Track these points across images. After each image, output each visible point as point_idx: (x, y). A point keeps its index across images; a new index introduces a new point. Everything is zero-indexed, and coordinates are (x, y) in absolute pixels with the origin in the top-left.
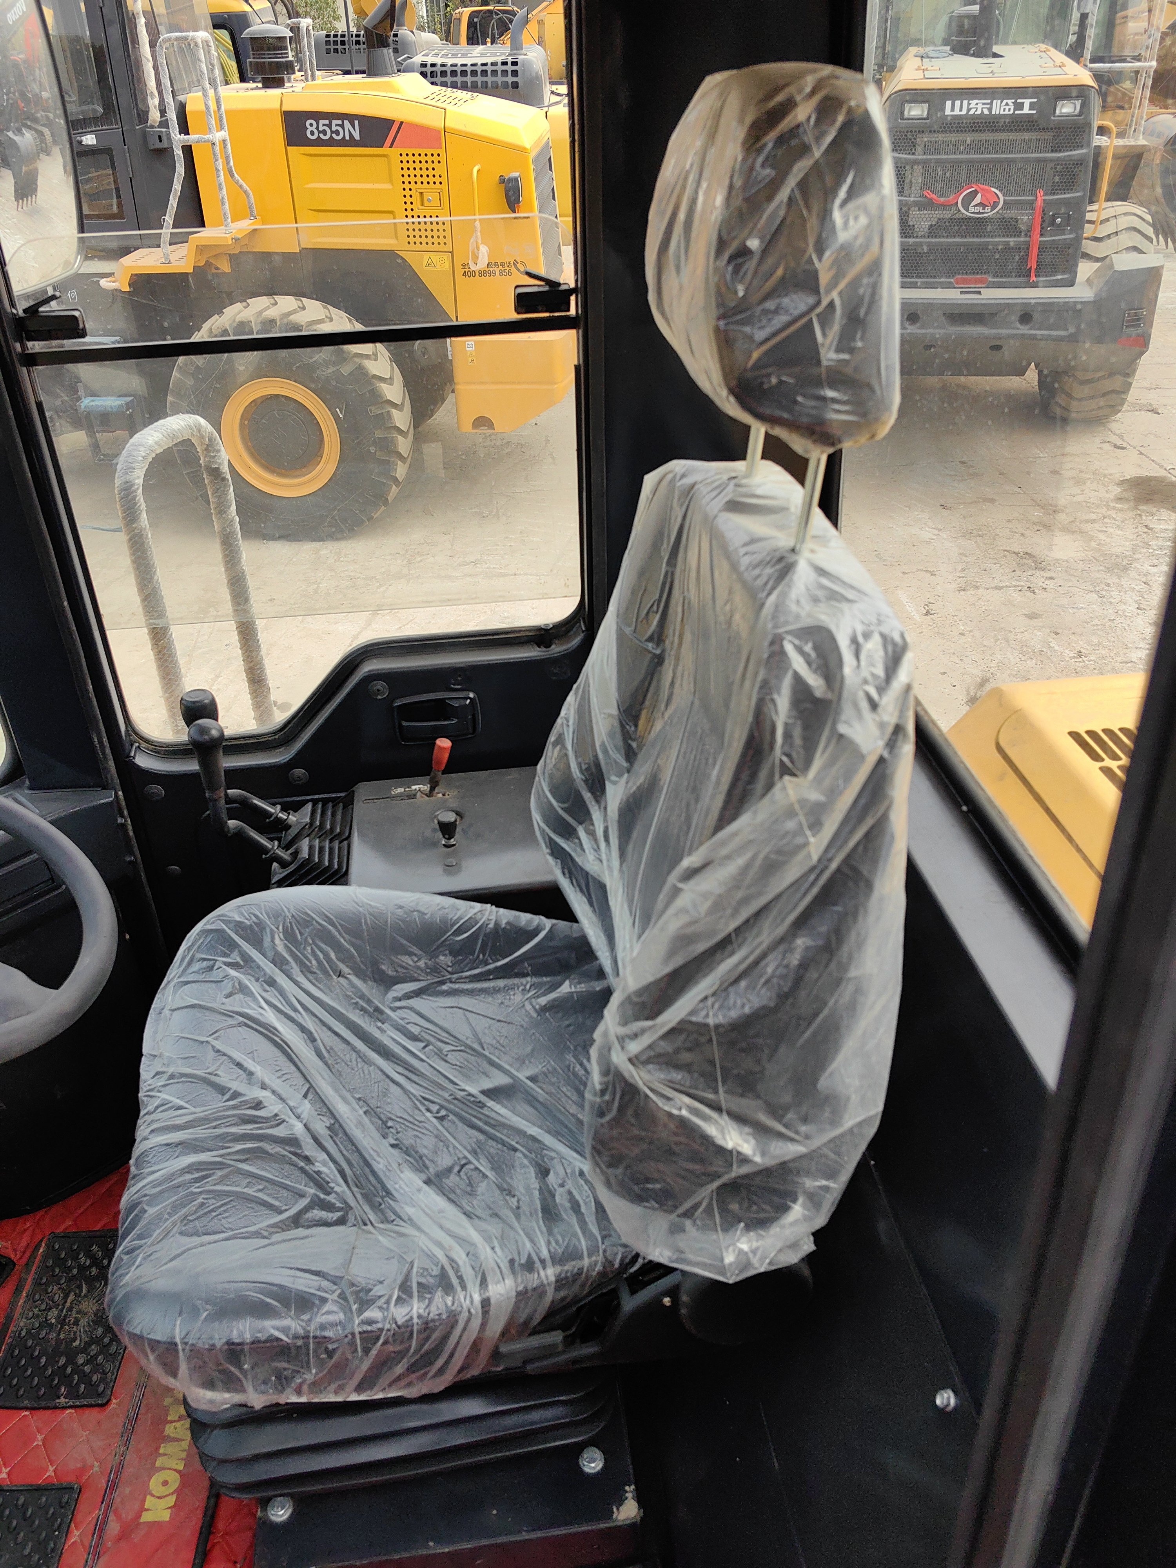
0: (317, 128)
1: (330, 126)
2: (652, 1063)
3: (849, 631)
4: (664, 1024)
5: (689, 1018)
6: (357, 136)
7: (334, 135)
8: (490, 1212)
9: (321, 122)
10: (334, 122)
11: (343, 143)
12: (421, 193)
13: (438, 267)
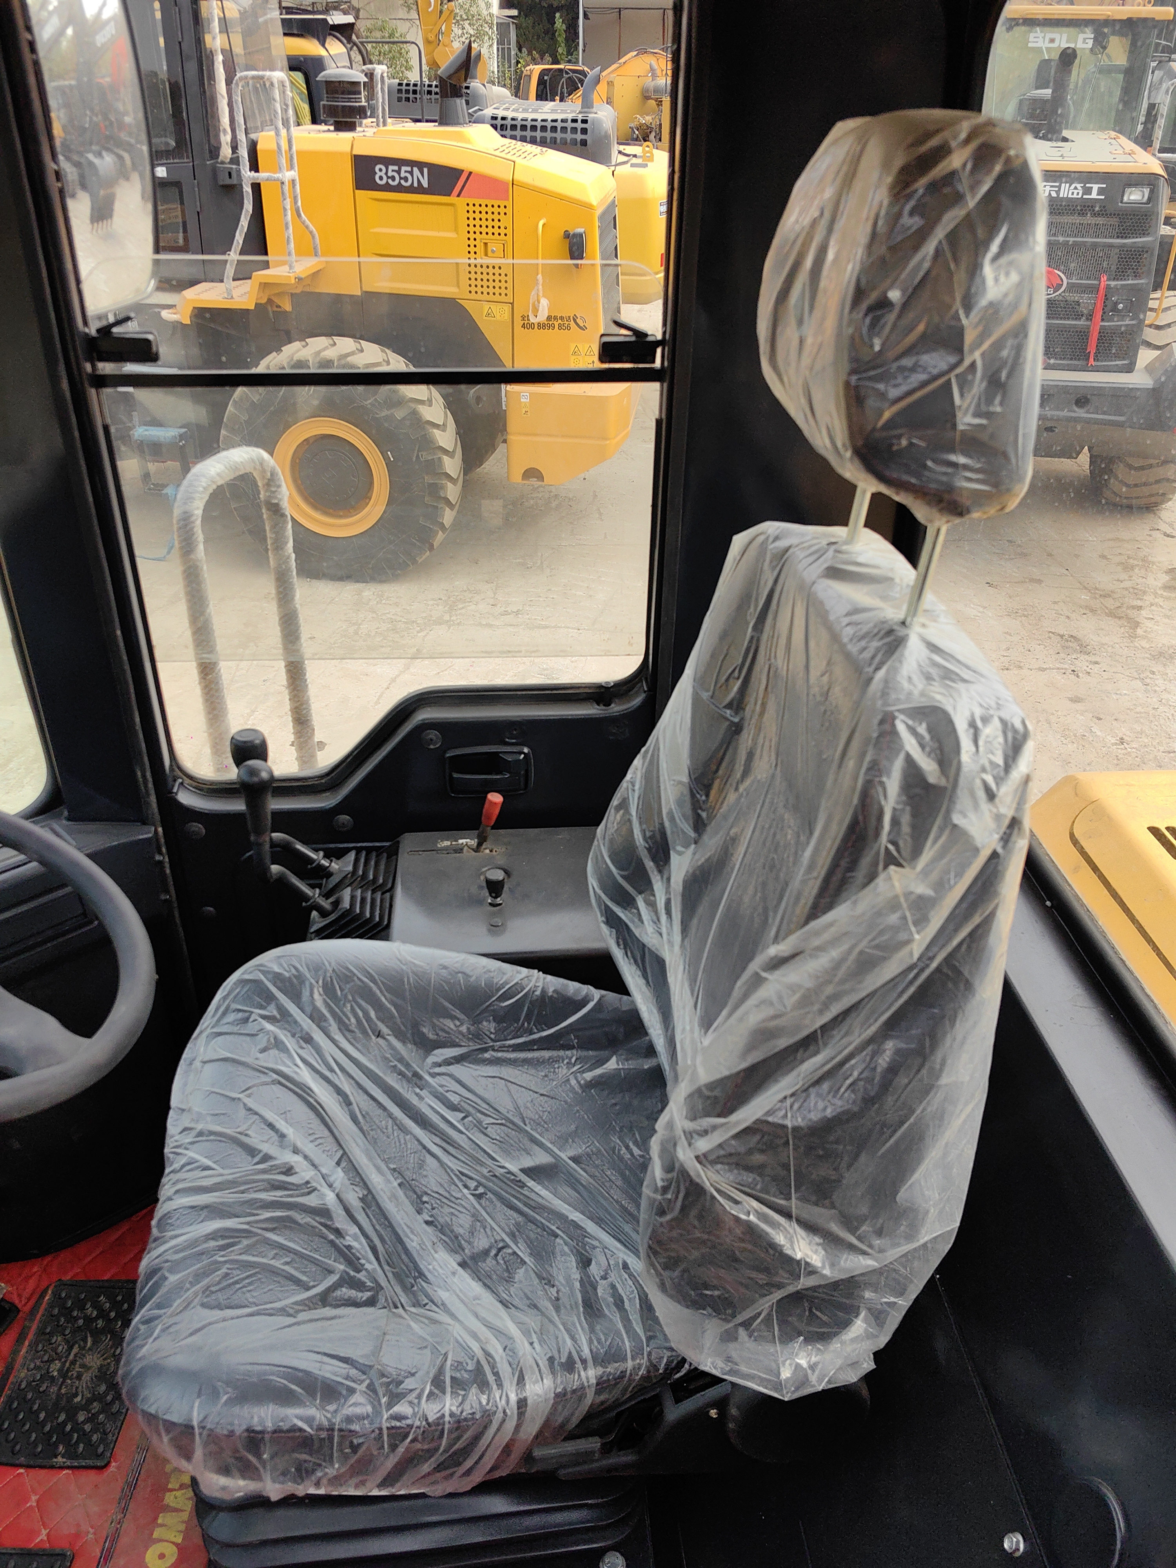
0: (386, 173)
1: (399, 172)
2: (722, 1163)
3: (967, 714)
4: (737, 1123)
5: (765, 1118)
6: (425, 184)
7: (403, 182)
8: (528, 1302)
9: (391, 168)
10: (404, 169)
11: (411, 190)
12: (486, 244)
13: (498, 317)
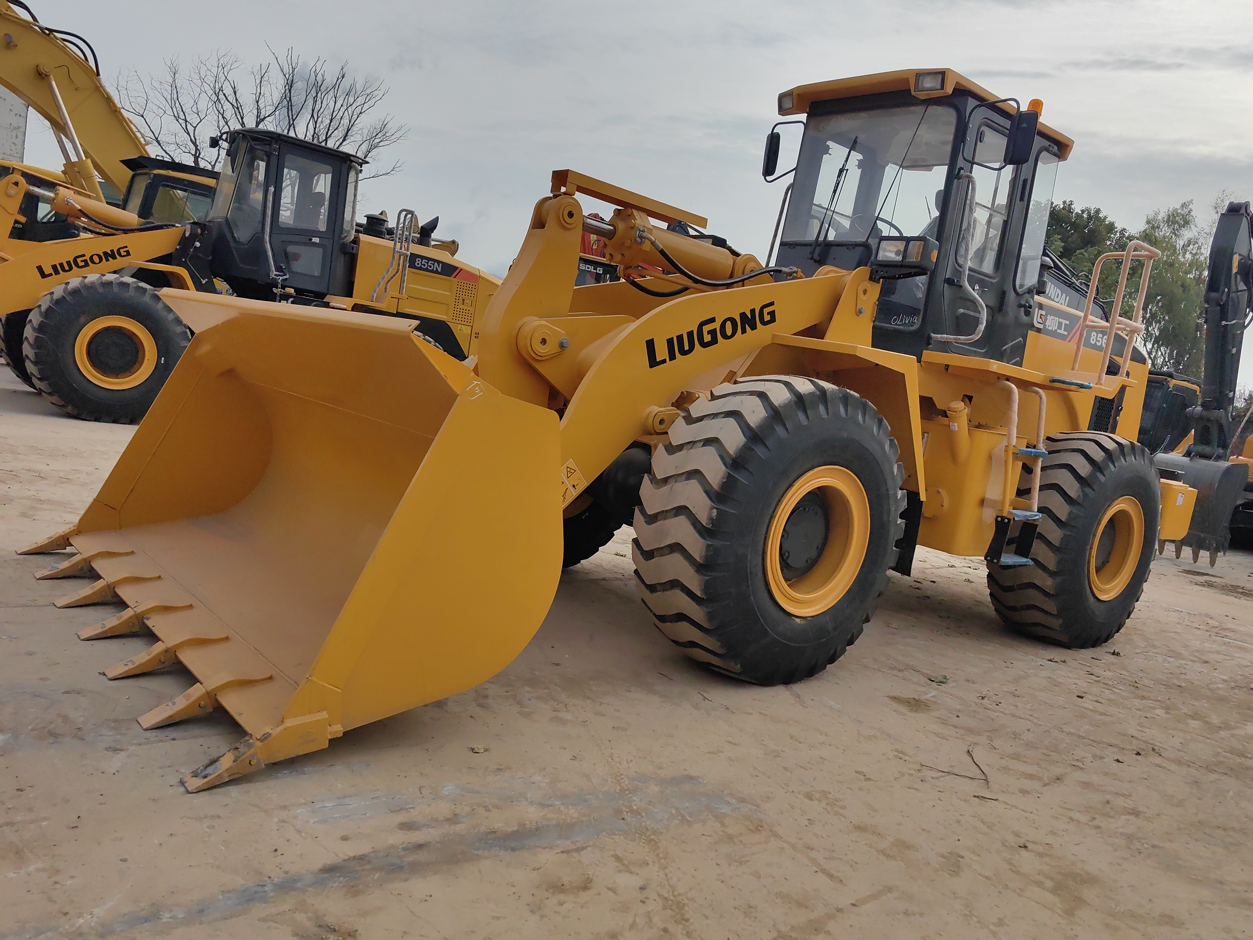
12: (464, 300)
13: (464, 332)
